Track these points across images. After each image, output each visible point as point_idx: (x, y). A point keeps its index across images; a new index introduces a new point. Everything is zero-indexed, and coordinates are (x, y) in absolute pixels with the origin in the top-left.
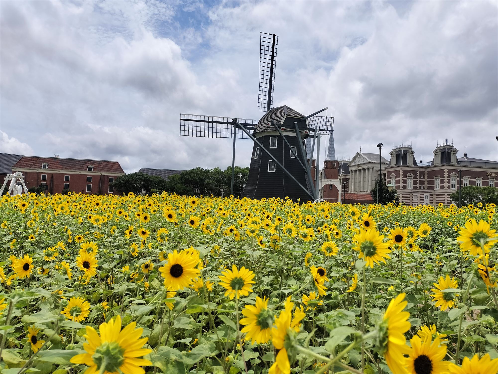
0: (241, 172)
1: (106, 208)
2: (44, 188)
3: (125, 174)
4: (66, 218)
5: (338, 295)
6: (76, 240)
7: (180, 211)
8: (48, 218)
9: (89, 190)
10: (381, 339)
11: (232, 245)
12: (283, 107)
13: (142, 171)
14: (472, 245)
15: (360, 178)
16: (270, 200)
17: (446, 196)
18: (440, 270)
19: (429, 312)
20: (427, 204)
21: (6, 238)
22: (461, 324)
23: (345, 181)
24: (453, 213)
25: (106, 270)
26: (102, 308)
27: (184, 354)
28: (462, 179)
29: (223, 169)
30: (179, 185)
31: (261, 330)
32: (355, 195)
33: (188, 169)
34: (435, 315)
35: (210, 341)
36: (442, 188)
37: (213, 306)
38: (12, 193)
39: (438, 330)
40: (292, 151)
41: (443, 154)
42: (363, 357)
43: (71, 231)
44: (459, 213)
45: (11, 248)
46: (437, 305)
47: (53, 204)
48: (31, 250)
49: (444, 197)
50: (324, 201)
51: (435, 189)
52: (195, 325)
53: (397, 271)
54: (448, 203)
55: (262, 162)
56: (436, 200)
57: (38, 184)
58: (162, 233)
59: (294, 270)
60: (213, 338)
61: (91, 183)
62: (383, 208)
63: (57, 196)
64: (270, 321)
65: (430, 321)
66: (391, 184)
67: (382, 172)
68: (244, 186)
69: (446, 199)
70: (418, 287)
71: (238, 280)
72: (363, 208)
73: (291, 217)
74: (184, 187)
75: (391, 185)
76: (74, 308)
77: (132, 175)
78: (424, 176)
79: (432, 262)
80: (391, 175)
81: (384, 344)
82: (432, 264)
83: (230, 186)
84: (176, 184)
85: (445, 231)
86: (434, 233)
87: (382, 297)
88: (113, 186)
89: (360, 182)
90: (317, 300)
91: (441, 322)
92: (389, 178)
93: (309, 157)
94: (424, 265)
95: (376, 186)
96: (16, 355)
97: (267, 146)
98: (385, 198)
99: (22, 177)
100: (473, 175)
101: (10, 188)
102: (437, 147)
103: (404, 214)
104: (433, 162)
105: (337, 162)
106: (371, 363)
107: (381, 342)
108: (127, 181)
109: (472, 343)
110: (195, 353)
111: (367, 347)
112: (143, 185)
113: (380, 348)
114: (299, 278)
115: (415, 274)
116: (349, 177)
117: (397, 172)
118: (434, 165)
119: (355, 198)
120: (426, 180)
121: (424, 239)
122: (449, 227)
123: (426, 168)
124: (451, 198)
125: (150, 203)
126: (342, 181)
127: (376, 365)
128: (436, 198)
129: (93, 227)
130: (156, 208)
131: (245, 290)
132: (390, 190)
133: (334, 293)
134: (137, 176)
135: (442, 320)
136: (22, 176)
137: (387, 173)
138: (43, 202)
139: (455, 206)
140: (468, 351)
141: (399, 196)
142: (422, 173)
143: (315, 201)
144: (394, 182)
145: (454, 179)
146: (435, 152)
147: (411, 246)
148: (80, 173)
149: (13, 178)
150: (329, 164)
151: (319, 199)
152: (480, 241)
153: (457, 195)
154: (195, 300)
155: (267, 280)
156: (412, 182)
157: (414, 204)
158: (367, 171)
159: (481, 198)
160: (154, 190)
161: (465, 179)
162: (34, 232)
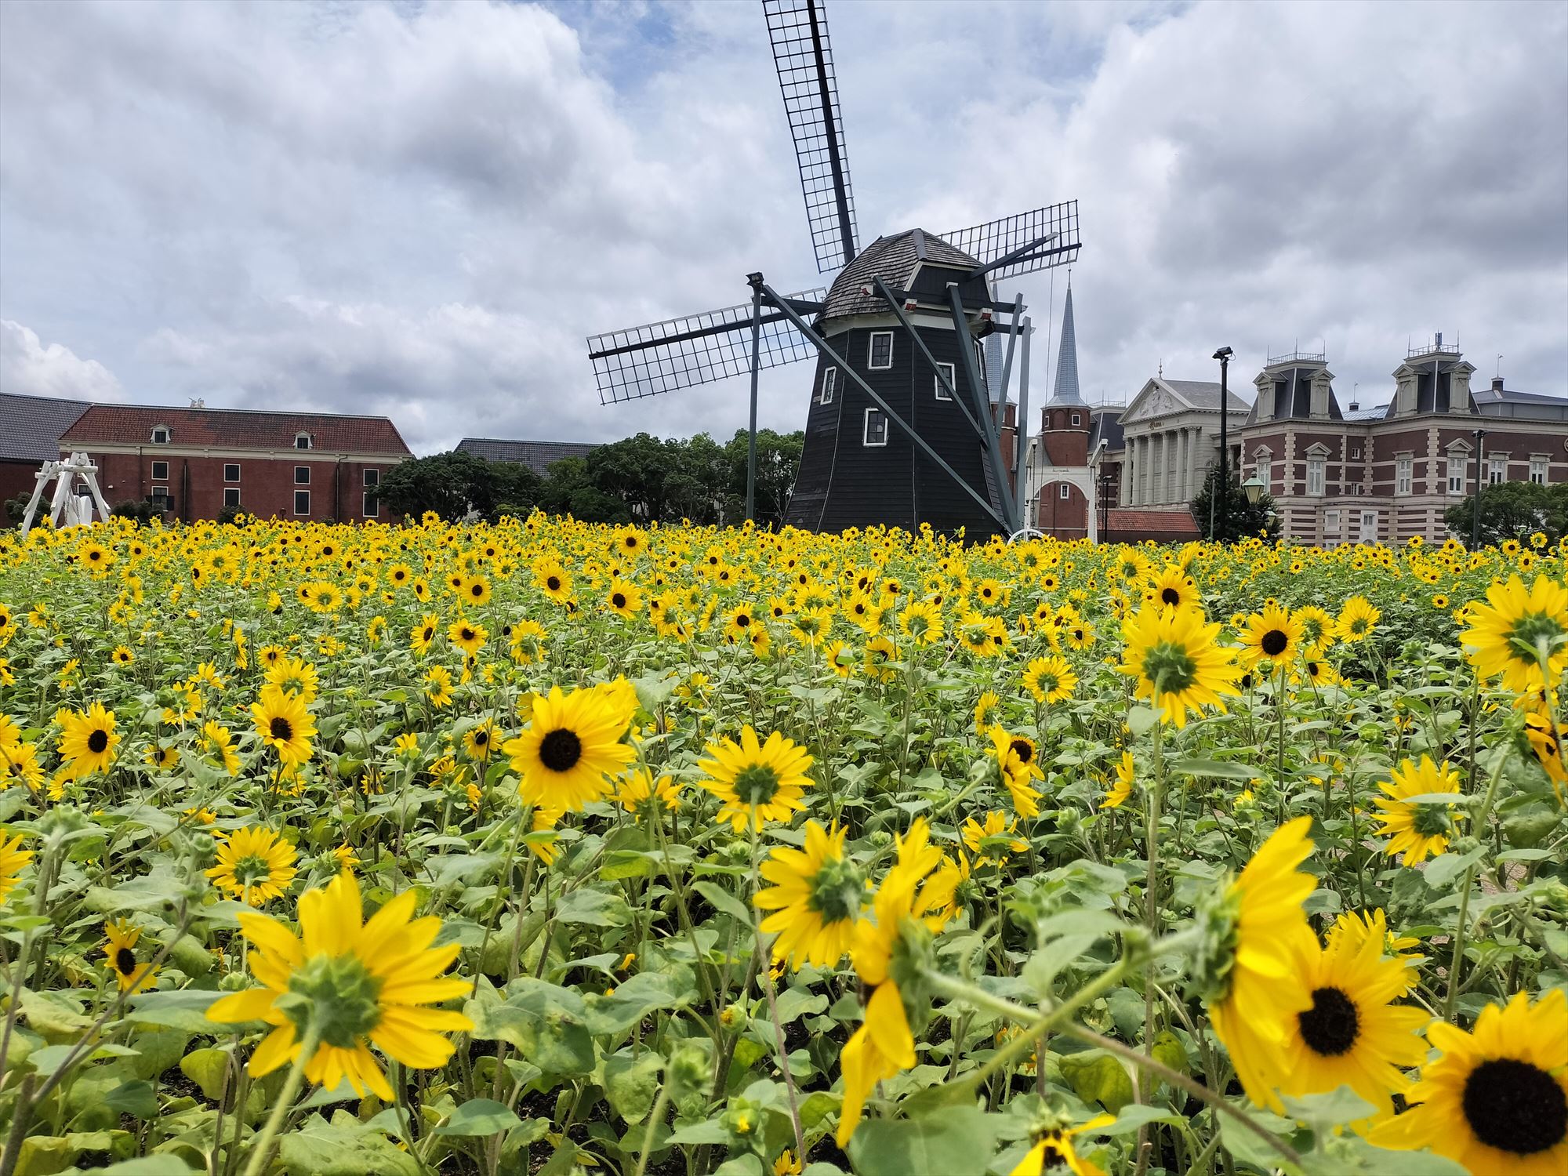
0: (778, 447)
1: (355, 561)
2: (163, 505)
3: (414, 458)
4: (231, 594)
5: (1076, 819)
6: (262, 660)
7: (584, 569)
8: (174, 593)
9: (303, 510)
10: (1212, 956)
11: (748, 674)
12: (910, 233)
13: (466, 448)
14: (1512, 656)
15: (1159, 461)
16: (871, 533)
17: (1431, 516)
18: (1405, 745)
19: (1366, 874)
20: (1370, 543)
21: (45, 658)
22: (1465, 905)
23: (1110, 473)
24: (1452, 567)
25: (354, 751)
26: (335, 864)
27: (589, 1003)
28: (1483, 461)
29: (722, 439)
30: (585, 491)
31: (824, 925)
32: (1142, 517)
33: (611, 440)
34: (1384, 882)
35: (675, 961)
36: (1420, 489)
37: (682, 856)
38: (61, 522)
39: (1391, 925)
40: (940, 378)
41: (1424, 381)
42: (1149, 1009)
43: (246, 633)
44: (1473, 567)
45: (62, 686)
46: (1391, 847)
47: (189, 551)
48: (124, 695)
49: (1424, 520)
50: (1041, 535)
51: (1398, 492)
52: (624, 913)
53: (1267, 745)
54: (1436, 538)
55: (843, 416)
56: (1400, 530)
57: (142, 493)
58: (526, 635)
59: (942, 747)
60: (681, 954)
61: (307, 488)
62: (1228, 556)
63: (202, 527)
64: (851, 898)
65: (1368, 900)
66: (1257, 480)
67: (1230, 442)
68: (790, 492)
69: (1431, 524)
70: (1333, 797)
71: (760, 774)
72: (1164, 556)
73: (935, 585)
74: (598, 497)
75: (1257, 482)
76: (247, 860)
77: (434, 459)
78: (1363, 453)
79: (1380, 719)
80: (1258, 450)
81: (1221, 972)
82: (1380, 724)
83: (744, 494)
84: (575, 487)
85: (1425, 624)
86: (1388, 628)
87: (1218, 828)
88: (376, 495)
89: (1159, 474)
90: (1010, 835)
91: (1403, 901)
92: (1250, 459)
93: (994, 398)
94: (1355, 728)
95: (1207, 487)
96: (75, 1009)
97: (859, 363)
98: (1235, 523)
99: (90, 471)
100: (1520, 446)
101: (53, 505)
102: (1408, 359)
103: (1297, 572)
104: (1392, 408)
105: (1086, 411)
106: (1179, 1030)
107: (1211, 966)
108: (420, 481)
109: (1499, 967)
110: (627, 998)
111: (1166, 979)
112: (470, 493)
113: (1205, 986)
114: (954, 772)
115: (1324, 754)
116: (1123, 458)
117: (1278, 442)
118: (1397, 416)
119: (1140, 527)
120: (1369, 465)
121: (1358, 649)
122: (1439, 611)
123: (1369, 427)
124: (1445, 521)
125: (491, 544)
126: (1098, 471)
127: (1193, 1035)
128: (1400, 521)
129: (315, 623)
130: (509, 562)
131: (780, 804)
132: (1253, 498)
133: (1063, 815)
134: (450, 464)
135: (1405, 895)
136: (88, 466)
137: (1243, 445)
138: (156, 547)
139: (1460, 545)
140: (1486, 990)
141: (1281, 516)
142: (1356, 443)
143: (1013, 537)
144: (1266, 471)
145: (1459, 459)
146: (1400, 375)
147: (1313, 669)
148: (272, 457)
149: (63, 474)
150: (1058, 416)
151: (1027, 528)
152: (1534, 645)
153: (1466, 513)
154: (629, 837)
155: (854, 776)
156: (1322, 471)
157: (1328, 541)
158: (1180, 439)
159: (1543, 522)
160: (505, 507)
161: (1494, 461)
162: (133, 638)
